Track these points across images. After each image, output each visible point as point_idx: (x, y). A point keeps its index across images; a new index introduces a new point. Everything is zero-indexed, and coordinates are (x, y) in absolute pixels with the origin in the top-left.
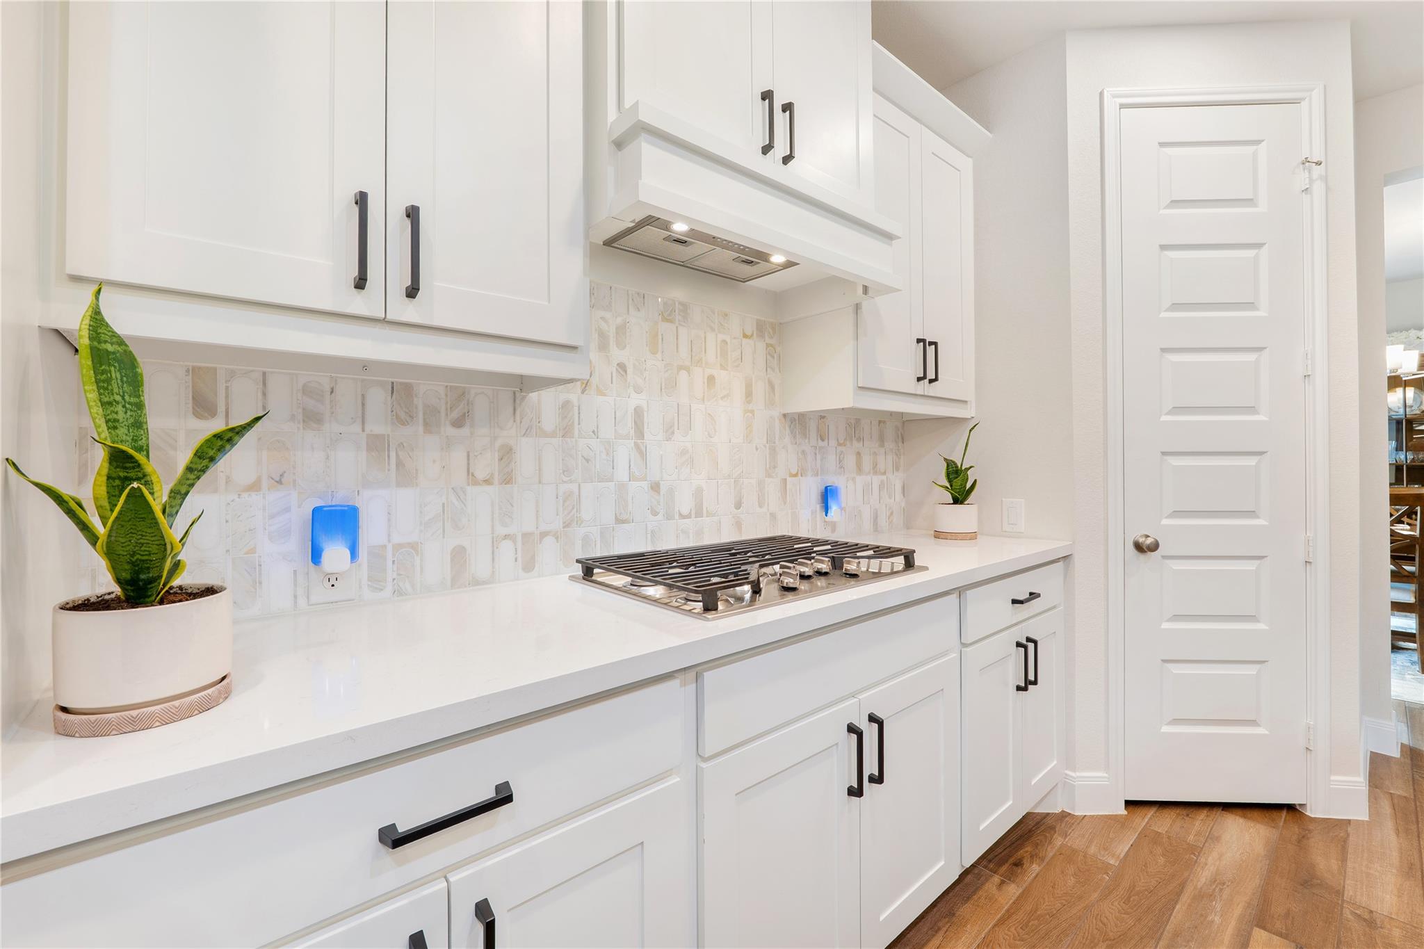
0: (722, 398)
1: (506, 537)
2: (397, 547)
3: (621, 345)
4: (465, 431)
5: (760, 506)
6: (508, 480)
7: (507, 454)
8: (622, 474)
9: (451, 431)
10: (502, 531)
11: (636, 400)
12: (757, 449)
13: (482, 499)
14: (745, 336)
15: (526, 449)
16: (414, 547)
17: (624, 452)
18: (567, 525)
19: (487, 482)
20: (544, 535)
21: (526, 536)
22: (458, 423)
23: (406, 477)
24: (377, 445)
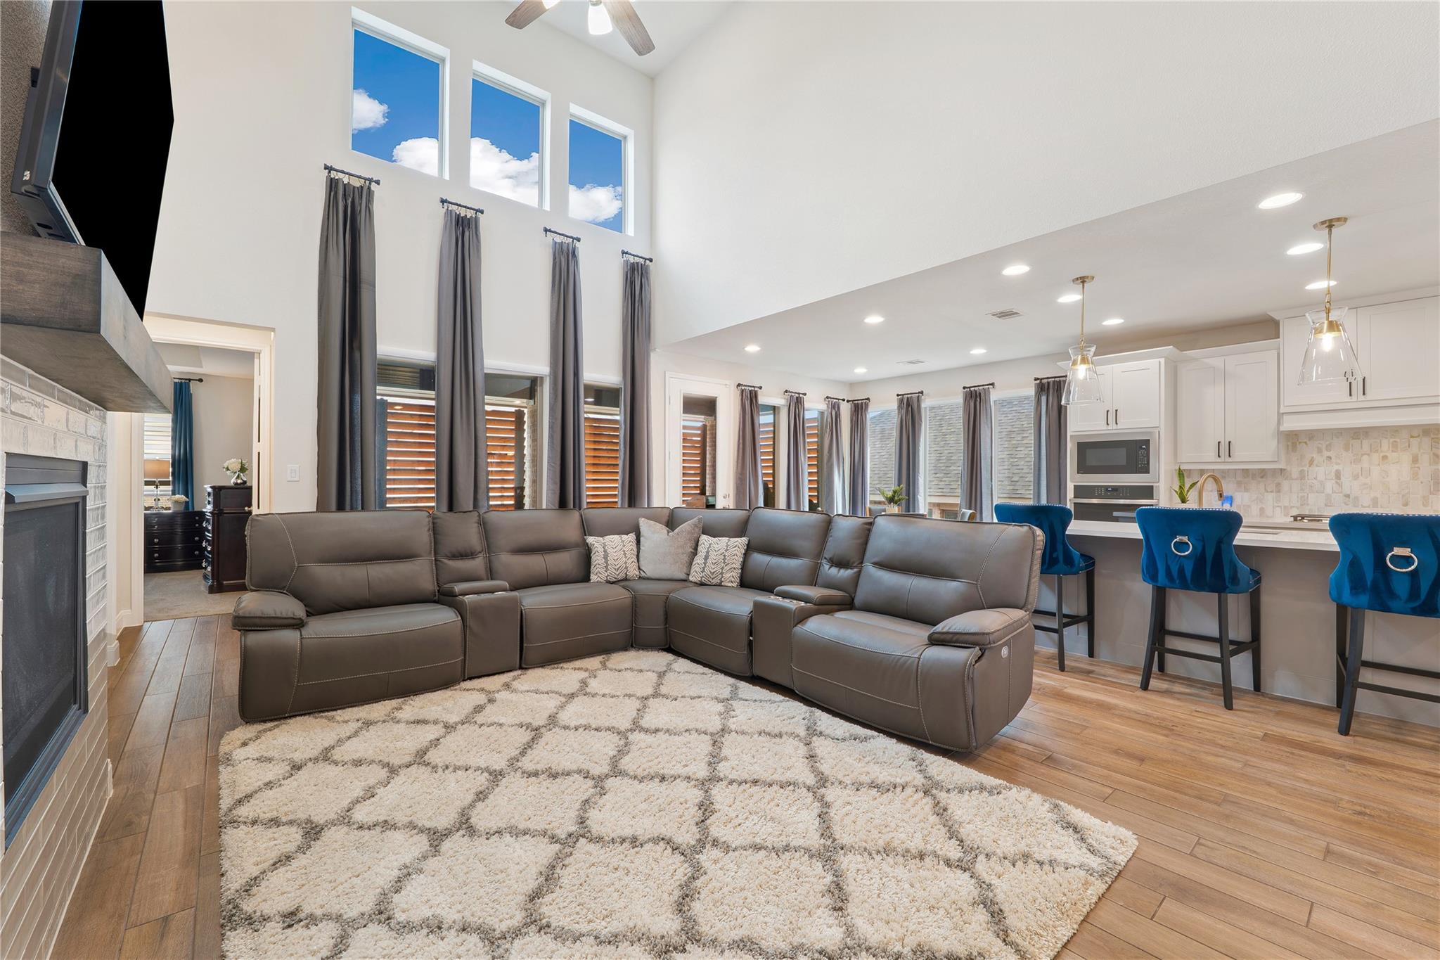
0: (1393, 463)
1: (1278, 506)
2: (1244, 506)
3: (1328, 450)
4: (1264, 479)
5: (1424, 505)
6: (1279, 491)
7: (1278, 485)
8: (1328, 490)
9: (1260, 479)
10: (1275, 504)
11: (1336, 467)
12: (1422, 483)
13: (1270, 497)
14: (1412, 437)
15: (1285, 485)
16: (1249, 506)
17: (1329, 486)
18: (1302, 505)
19: (1271, 492)
20: (1292, 507)
21: (1285, 507)
22: (1262, 477)
23: (1246, 490)
24: (1239, 483)
